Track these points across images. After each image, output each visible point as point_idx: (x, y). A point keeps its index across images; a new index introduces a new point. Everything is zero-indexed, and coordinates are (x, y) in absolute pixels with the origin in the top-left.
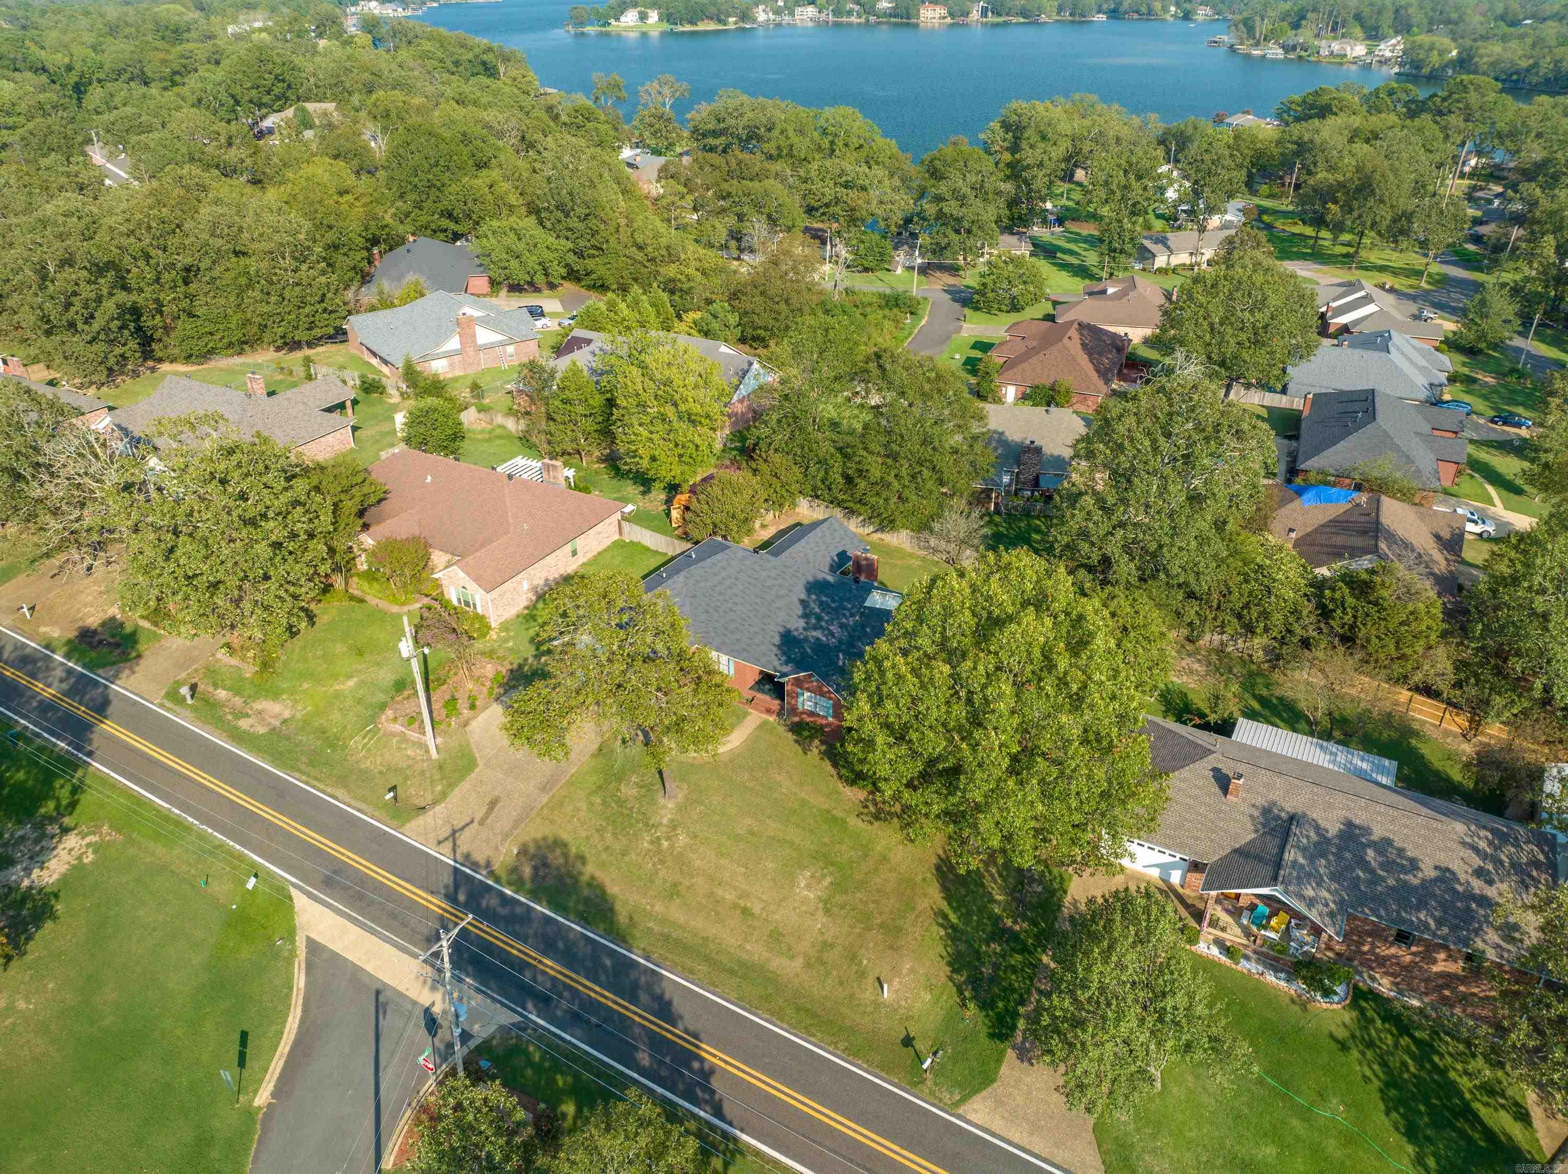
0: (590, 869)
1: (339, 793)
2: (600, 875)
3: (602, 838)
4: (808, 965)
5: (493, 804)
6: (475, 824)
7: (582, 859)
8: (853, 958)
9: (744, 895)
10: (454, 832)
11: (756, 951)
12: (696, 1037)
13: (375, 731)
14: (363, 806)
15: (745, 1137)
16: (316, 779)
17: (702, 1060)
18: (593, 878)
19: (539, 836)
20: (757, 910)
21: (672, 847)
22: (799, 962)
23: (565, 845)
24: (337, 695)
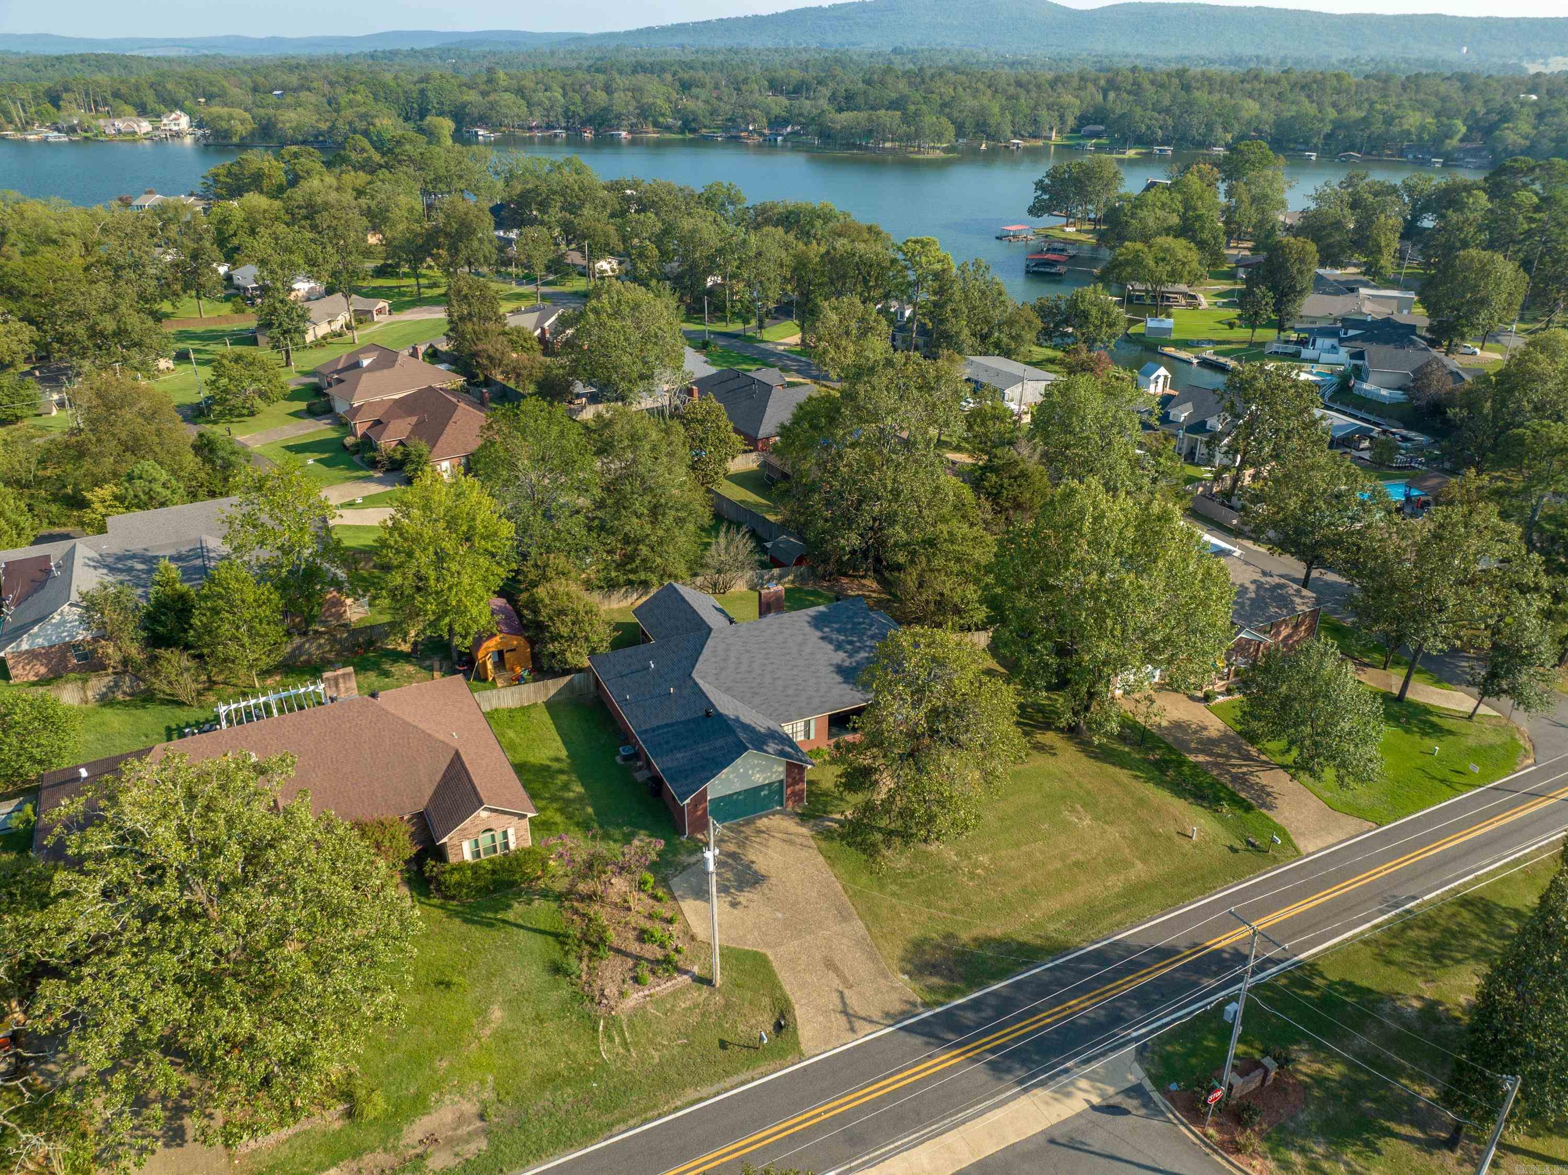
0: (965, 936)
1: (691, 1094)
2: (975, 932)
3: (941, 909)
4: (1144, 861)
5: (830, 964)
6: (846, 992)
7: (949, 936)
8: (1154, 835)
9: (1063, 857)
10: (845, 1012)
11: (1116, 882)
12: (1196, 945)
13: (612, 1022)
14: (736, 1079)
15: (1302, 956)
16: (645, 1110)
17: (1222, 950)
18: (975, 940)
19: (899, 952)
20: (1080, 857)
21: (985, 868)
22: (1139, 865)
23: (926, 940)
24: (503, 1038)
